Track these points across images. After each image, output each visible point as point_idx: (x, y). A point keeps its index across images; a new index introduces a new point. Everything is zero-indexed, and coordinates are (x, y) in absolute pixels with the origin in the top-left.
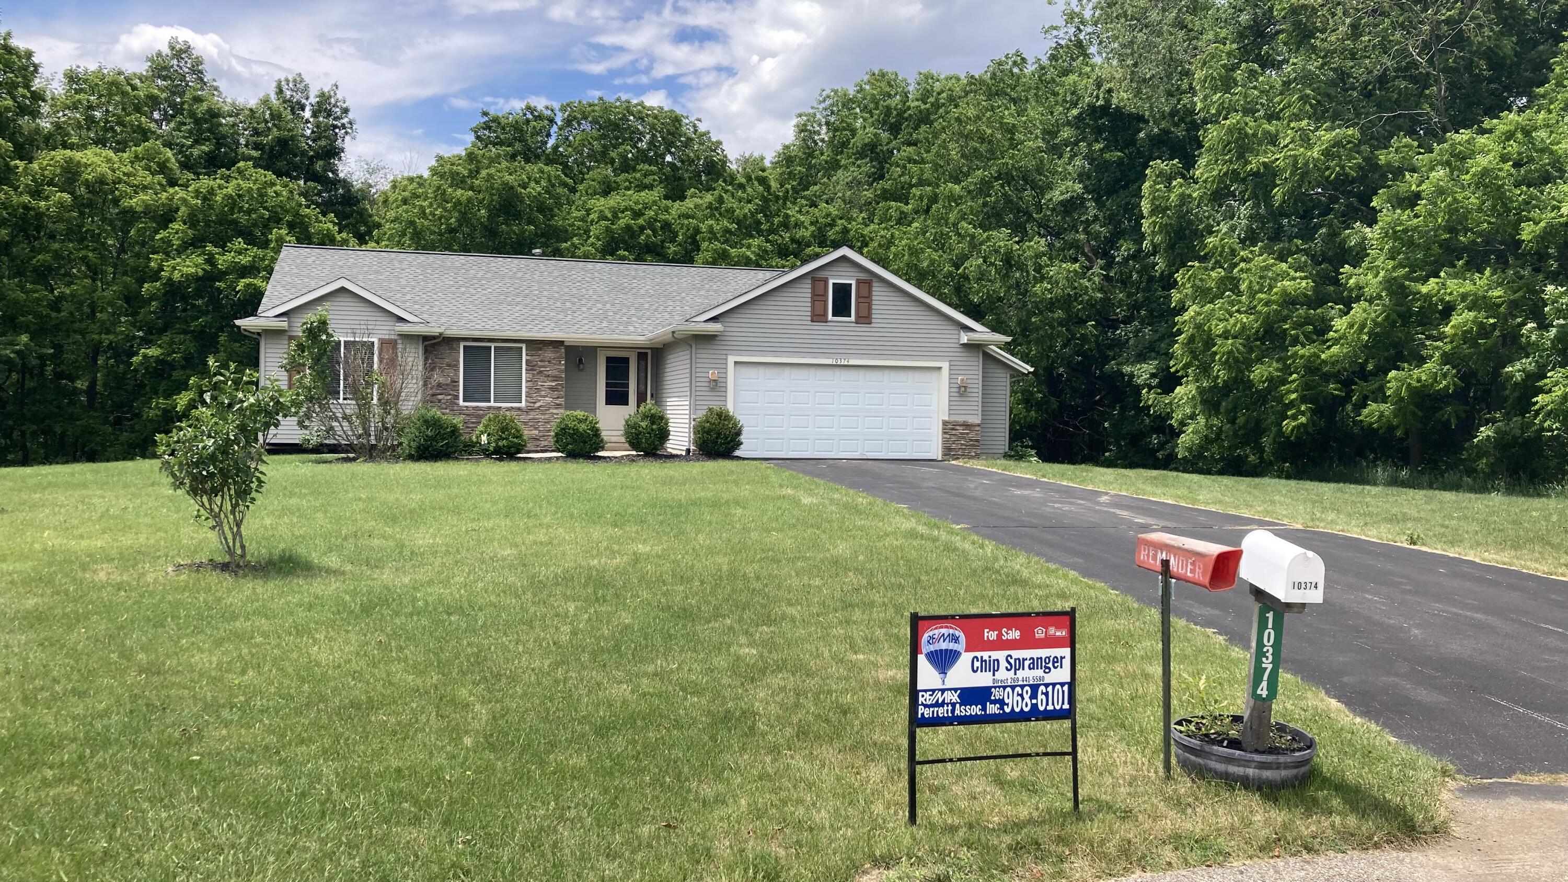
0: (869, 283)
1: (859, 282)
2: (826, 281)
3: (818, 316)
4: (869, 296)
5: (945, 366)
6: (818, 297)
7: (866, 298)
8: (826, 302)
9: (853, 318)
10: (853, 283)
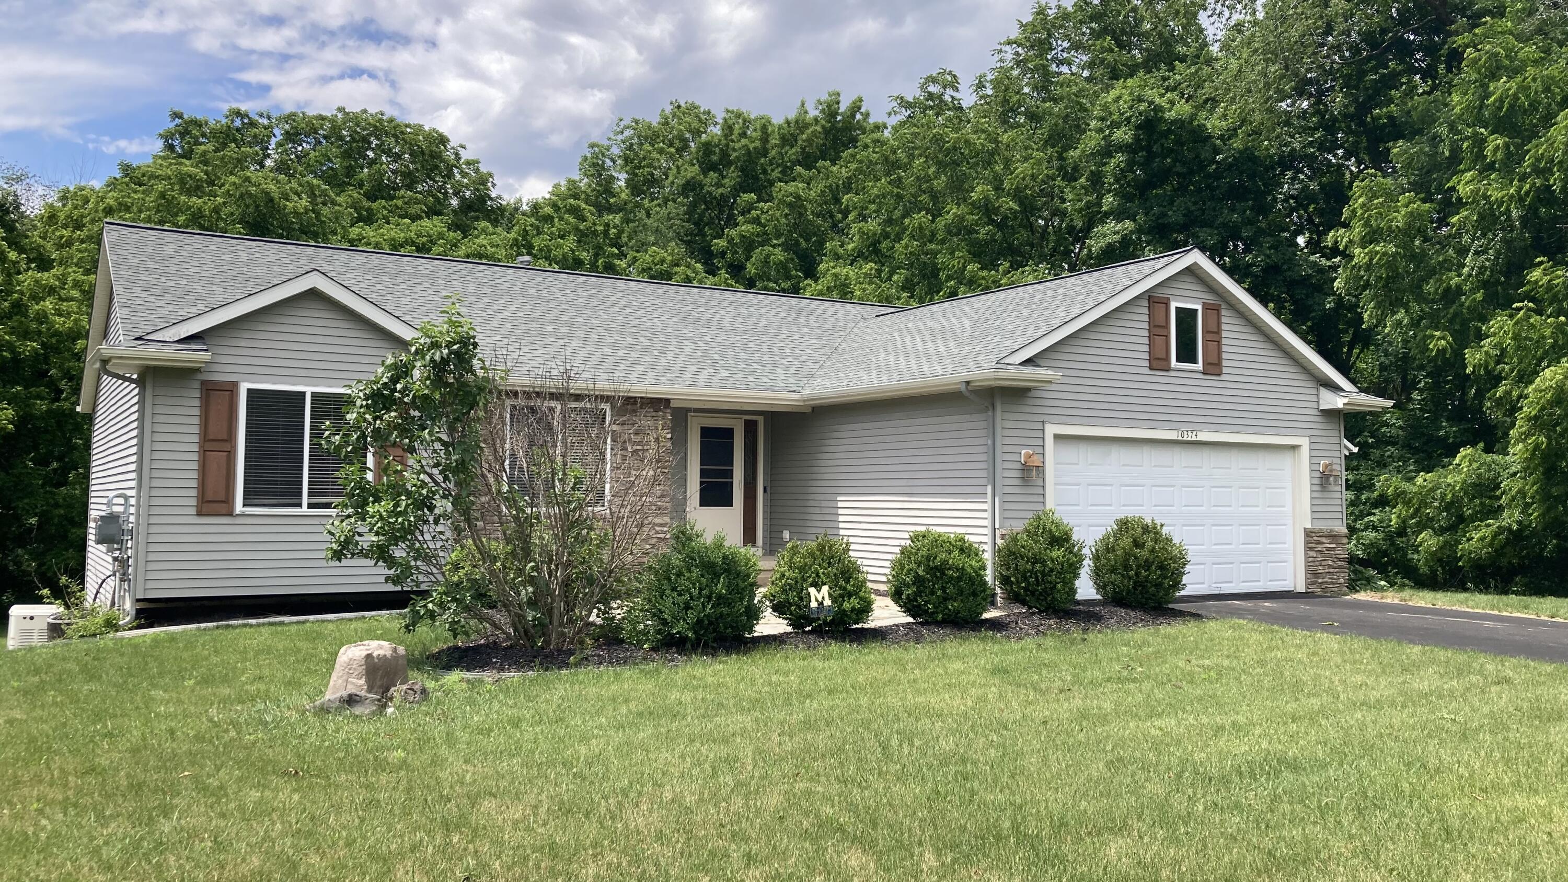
0: (1217, 310)
1: (1206, 307)
2: (1167, 305)
3: (1158, 363)
4: (1218, 332)
5: (1304, 442)
6: (1157, 330)
7: (1214, 335)
8: (1167, 337)
9: (1199, 366)
10: (1199, 307)
